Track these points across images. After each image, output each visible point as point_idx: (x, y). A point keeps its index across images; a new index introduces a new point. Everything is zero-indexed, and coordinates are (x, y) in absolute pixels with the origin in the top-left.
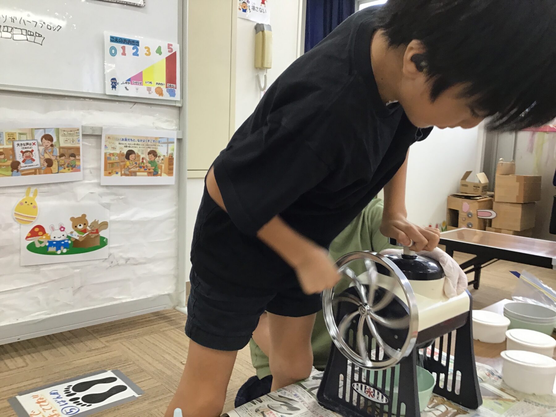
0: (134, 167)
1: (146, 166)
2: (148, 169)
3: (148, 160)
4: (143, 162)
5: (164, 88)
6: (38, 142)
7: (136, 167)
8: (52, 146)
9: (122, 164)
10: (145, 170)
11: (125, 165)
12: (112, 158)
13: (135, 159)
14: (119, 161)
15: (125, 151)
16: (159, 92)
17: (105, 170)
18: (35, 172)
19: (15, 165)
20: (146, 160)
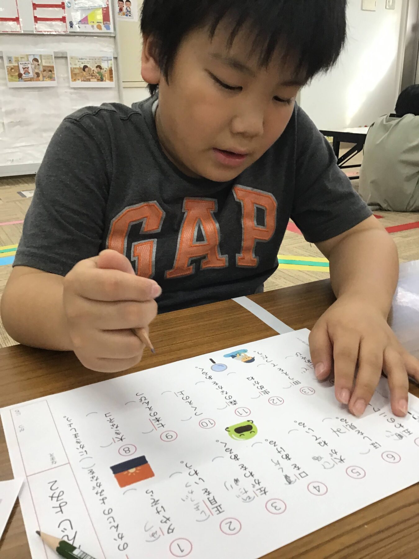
0: (88, 76)
3: (96, 71)
4: (93, 73)
5: (102, 25)
6: (31, 63)
7: (90, 76)
8: (38, 65)
9: (81, 74)
10: (95, 78)
11: (83, 74)
12: (75, 70)
13: (88, 71)
15: (82, 66)
16: (99, 27)
17: (72, 78)
18: (31, 80)
19: (20, 76)
20: (95, 72)
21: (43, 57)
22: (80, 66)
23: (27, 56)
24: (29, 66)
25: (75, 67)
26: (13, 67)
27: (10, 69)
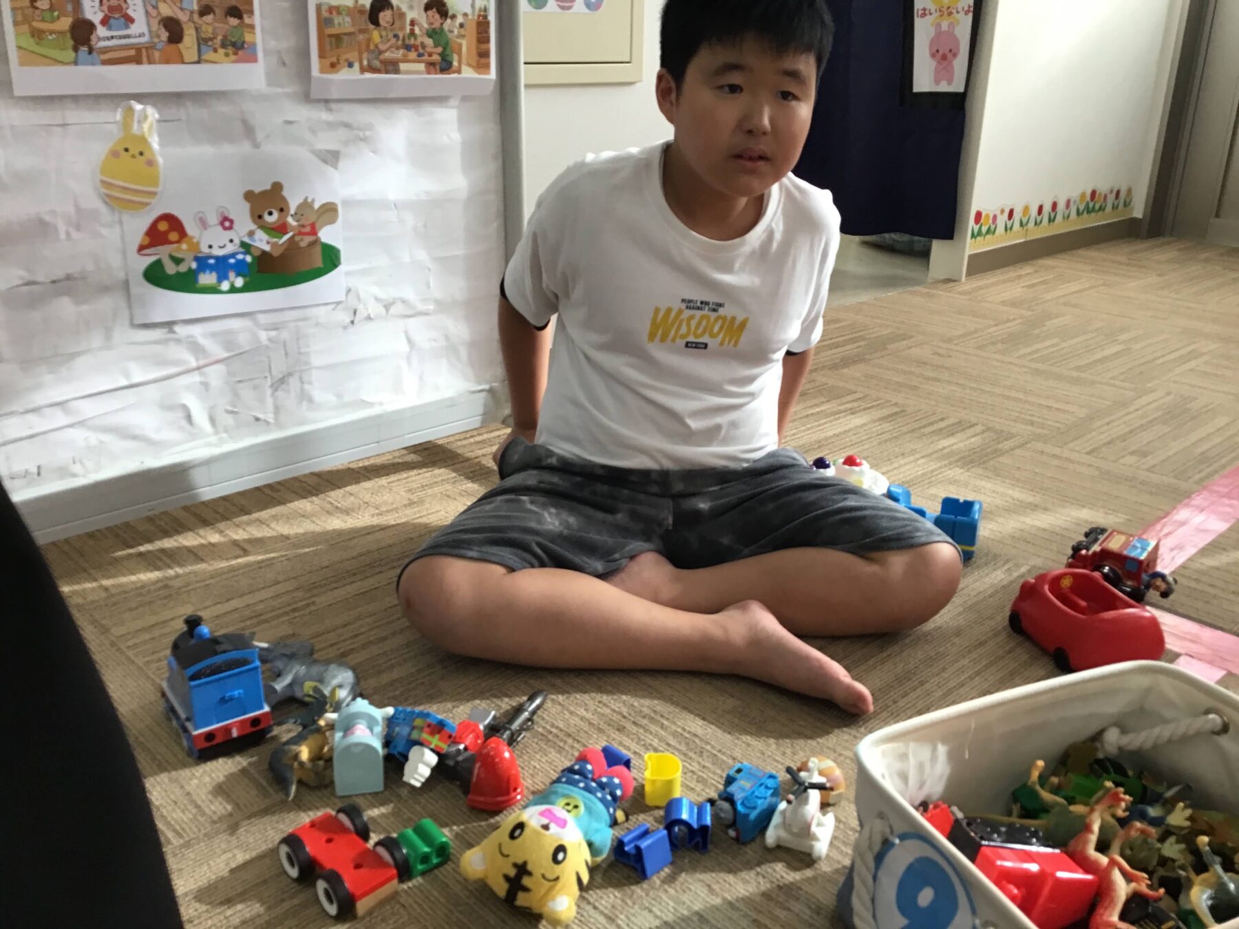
0: (391, 47)
1: (422, 43)
3: (426, 26)
4: (412, 32)
7: (398, 48)
9: (361, 37)
10: (419, 55)
11: (369, 40)
12: (337, 20)
13: (392, 25)
14: (353, 30)
17: (321, 55)
20: (421, 27)
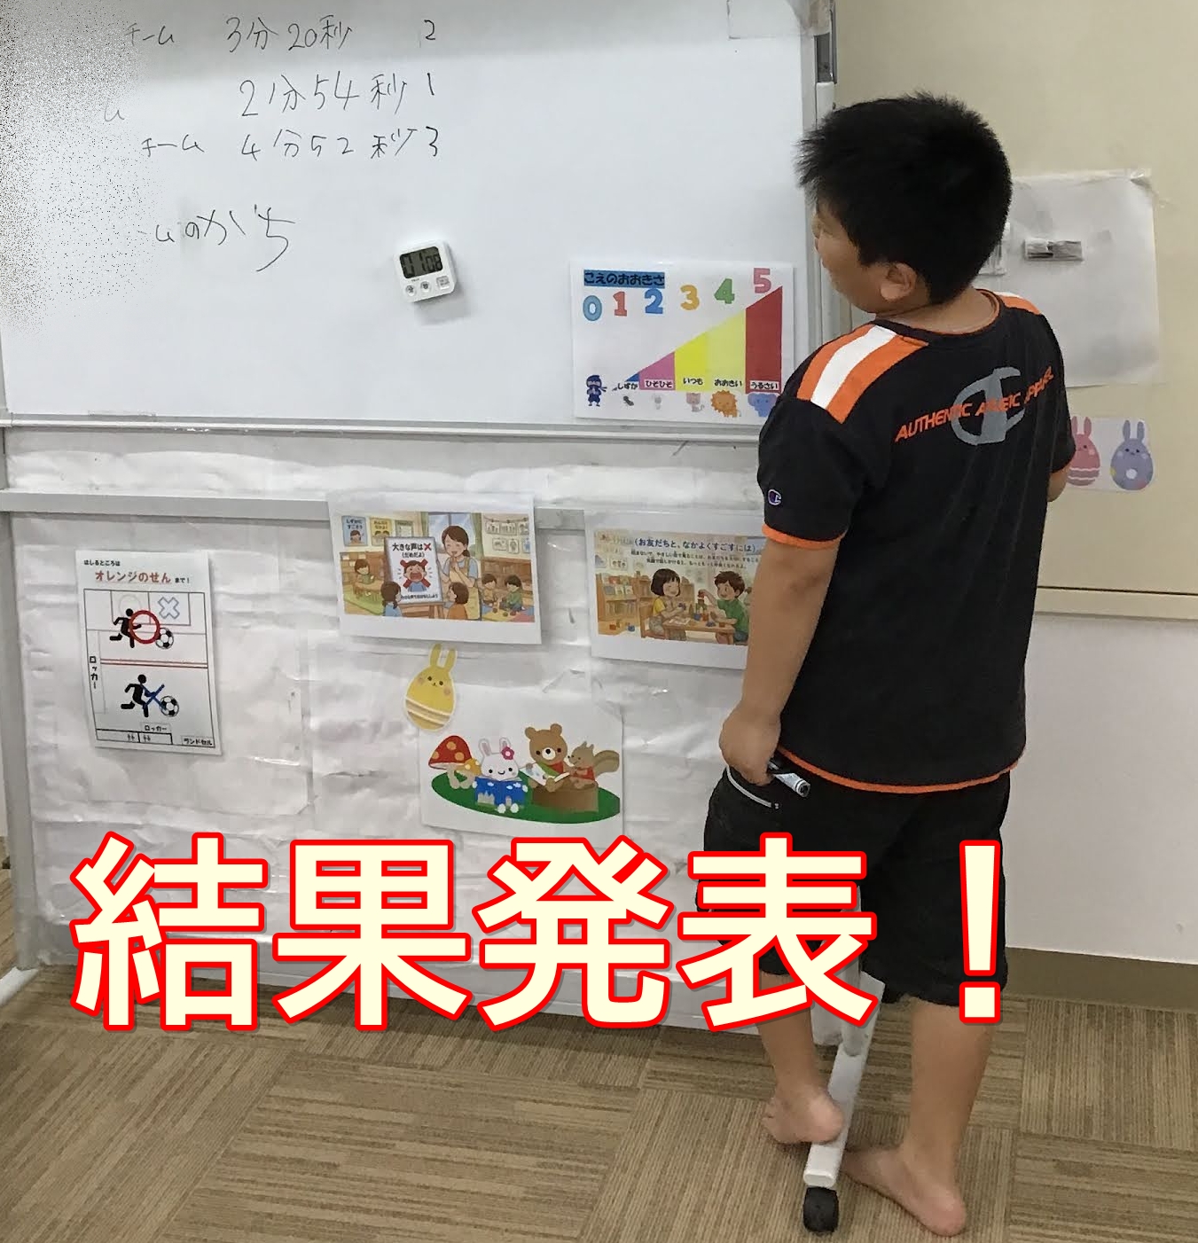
2: (717, 624)
3: (718, 598)
4: (701, 602)
6: (435, 544)
7: (684, 617)
8: (466, 553)
9: (643, 604)
10: (709, 625)
11: (652, 607)
13: (679, 594)
14: (634, 598)
15: (650, 572)
17: (601, 619)
18: (430, 611)
19: (390, 592)
20: (711, 598)
21: (486, 526)
22: (638, 573)
23: (424, 518)
24: (429, 555)
25: (615, 573)
26: (362, 557)
27: (353, 564)
